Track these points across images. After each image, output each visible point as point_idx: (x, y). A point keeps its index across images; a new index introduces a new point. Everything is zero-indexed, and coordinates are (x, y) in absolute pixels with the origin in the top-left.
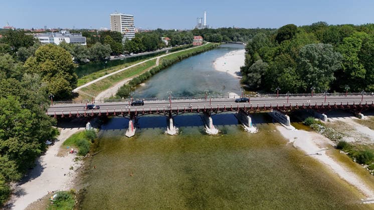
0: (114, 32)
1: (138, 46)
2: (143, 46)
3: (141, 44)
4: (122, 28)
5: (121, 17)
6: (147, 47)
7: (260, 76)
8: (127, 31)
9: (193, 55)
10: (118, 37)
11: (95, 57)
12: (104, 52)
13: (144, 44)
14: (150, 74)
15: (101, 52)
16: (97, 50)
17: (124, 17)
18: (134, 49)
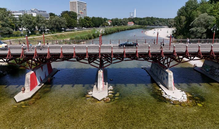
0: (71, 12)
1: (88, 23)
2: (92, 23)
3: (90, 22)
4: (77, 10)
5: (77, 2)
6: (95, 24)
7: (205, 30)
8: (82, 13)
9: (128, 29)
10: (73, 16)
11: (53, 27)
12: (61, 23)
13: (93, 22)
14: (93, 37)
15: (58, 23)
16: (55, 22)
17: (80, 3)
18: (85, 25)
